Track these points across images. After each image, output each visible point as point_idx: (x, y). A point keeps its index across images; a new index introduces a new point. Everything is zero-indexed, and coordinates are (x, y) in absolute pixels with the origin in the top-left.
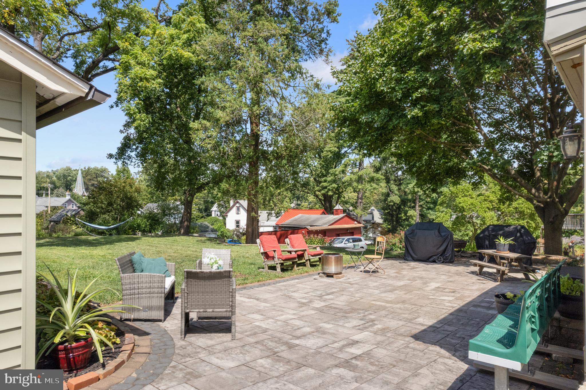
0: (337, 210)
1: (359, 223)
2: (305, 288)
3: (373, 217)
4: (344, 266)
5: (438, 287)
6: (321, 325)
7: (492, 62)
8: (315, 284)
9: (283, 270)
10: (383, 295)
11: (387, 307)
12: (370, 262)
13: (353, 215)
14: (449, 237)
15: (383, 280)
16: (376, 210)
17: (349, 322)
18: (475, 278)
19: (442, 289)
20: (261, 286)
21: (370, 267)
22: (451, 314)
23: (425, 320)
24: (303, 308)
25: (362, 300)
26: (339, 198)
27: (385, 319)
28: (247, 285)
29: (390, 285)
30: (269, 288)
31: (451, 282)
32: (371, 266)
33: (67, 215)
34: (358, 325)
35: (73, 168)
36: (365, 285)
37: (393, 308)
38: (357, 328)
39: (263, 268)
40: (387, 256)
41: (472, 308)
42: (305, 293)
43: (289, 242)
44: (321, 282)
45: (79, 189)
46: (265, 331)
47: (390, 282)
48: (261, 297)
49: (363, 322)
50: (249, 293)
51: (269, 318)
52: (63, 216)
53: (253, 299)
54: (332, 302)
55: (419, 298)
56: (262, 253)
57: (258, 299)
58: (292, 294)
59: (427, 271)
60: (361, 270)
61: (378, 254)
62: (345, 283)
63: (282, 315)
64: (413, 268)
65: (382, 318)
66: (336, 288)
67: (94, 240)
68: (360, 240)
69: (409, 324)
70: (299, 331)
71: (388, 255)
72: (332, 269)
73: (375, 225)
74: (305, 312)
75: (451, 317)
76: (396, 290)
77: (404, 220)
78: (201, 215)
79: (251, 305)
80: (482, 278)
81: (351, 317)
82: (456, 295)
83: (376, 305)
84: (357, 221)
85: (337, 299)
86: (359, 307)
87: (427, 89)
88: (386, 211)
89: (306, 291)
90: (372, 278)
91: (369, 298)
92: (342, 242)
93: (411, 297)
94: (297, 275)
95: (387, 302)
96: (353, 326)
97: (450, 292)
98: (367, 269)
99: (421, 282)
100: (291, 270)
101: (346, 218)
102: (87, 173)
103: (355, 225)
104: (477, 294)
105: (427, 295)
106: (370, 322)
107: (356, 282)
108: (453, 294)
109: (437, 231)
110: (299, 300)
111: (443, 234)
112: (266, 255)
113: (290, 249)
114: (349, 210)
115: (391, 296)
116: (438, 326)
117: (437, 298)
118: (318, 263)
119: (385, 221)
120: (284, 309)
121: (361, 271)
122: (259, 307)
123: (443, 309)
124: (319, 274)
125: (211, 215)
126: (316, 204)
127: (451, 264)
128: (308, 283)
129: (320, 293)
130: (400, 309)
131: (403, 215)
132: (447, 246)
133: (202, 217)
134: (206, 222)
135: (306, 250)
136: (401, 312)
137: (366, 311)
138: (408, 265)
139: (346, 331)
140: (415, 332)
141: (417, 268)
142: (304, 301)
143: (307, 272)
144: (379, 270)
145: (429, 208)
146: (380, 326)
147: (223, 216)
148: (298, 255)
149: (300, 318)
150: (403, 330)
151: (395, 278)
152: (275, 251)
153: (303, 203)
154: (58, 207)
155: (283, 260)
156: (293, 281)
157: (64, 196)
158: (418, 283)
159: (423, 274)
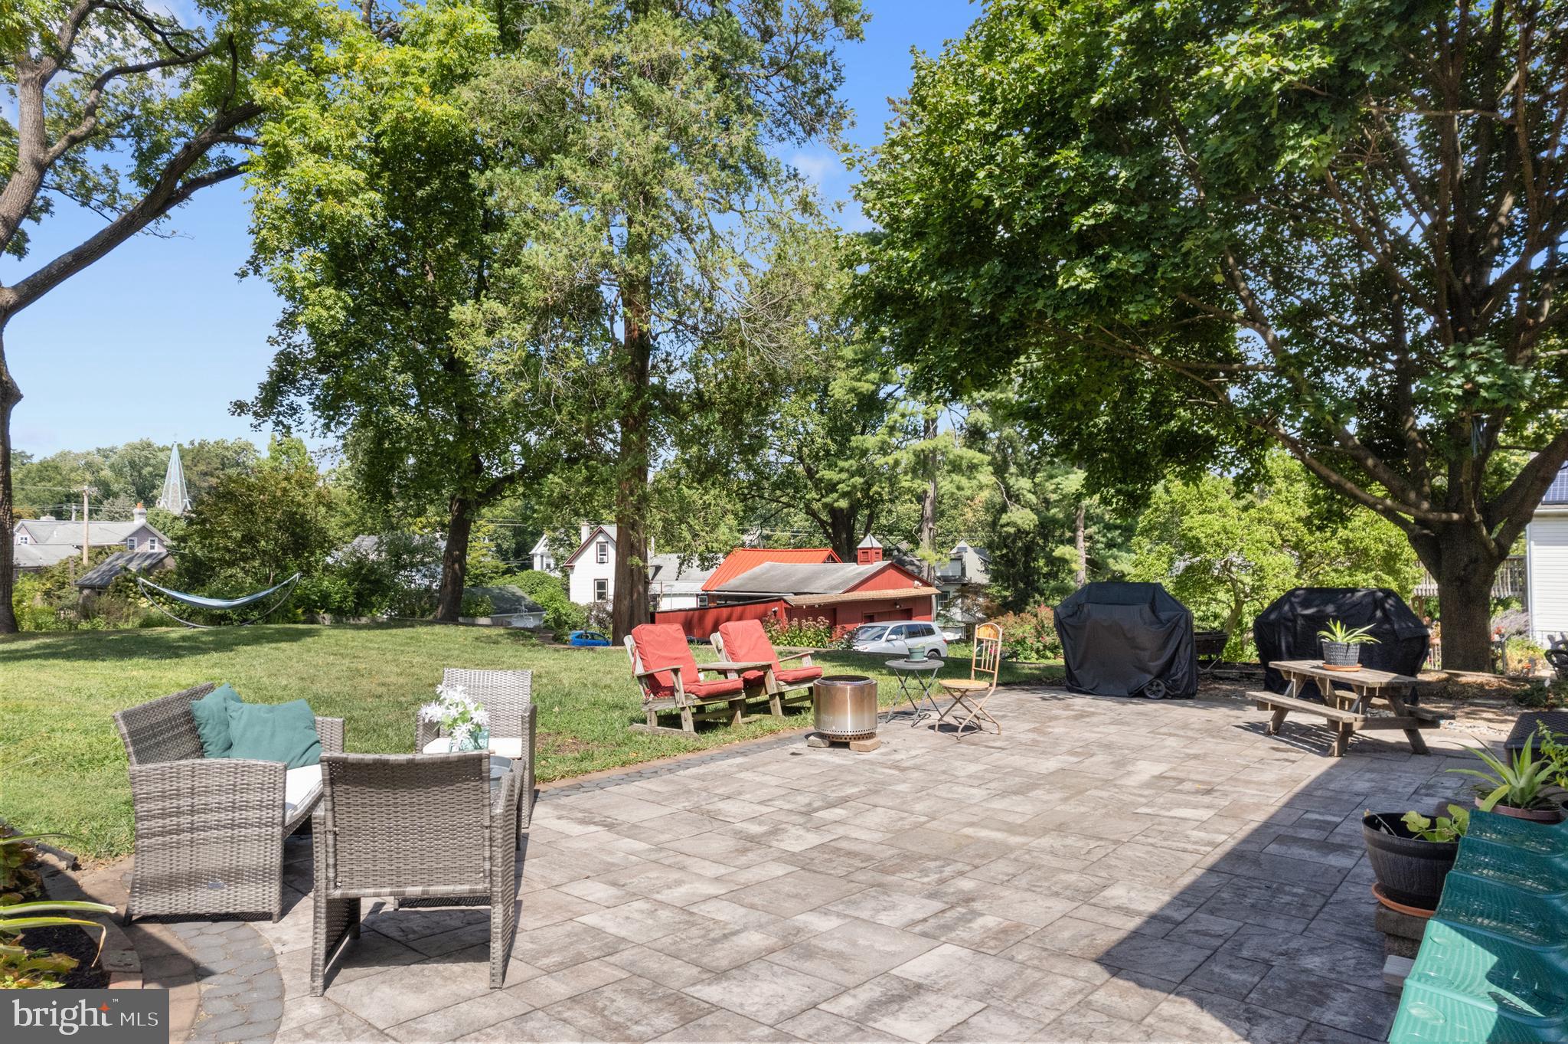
0: (866, 551)
1: (926, 584)
2: (763, 785)
3: (963, 569)
4: (881, 710)
5: (1161, 777)
6: (802, 919)
7: (1305, 116)
8: (795, 770)
9: (702, 727)
10: (997, 804)
11: (1010, 849)
12: (958, 700)
13: (912, 563)
14: (1182, 623)
15: (997, 755)
16: (970, 550)
17: (893, 907)
18: (1264, 745)
19: (1172, 783)
20: (628, 779)
21: (958, 713)
22: (1212, 870)
23: (1133, 894)
24: (751, 855)
25: (934, 824)
26: (871, 518)
27: (1006, 893)
28: (588, 777)
29: (1017, 771)
30: (653, 785)
31: (1196, 757)
32: (959, 711)
33: (126, 569)
34: (920, 916)
35: (158, 443)
36: (944, 772)
37: (1029, 852)
38: (918, 929)
39: (644, 721)
40: (1007, 678)
41: (1273, 848)
42: (761, 803)
43: (721, 644)
44: (813, 764)
45: (173, 499)
46: (612, 947)
47: (1017, 760)
48: (622, 817)
49: (936, 905)
50: (588, 805)
51: (633, 896)
52: (116, 573)
53: (595, 823)
54: (841, 831)
55: (1107, 815)
56: (640, 678)
57: (610, 827)
58: (722, 805)
59: (1122, 724)
60: (929, 722)
61: (980, 675)
62: (883, 765)
63: (679, 883)
64: (1081, 716)
65: (997, 890)
66: (855, 784)
67: (184, 638)
68: (929, 631)
69: (1085, 911)
70: (727, 945)
71: (1011, 677)
72: (846, 722)
73: (967, 589)
74: (755, 870)
75: (1214, 880)
76: (1034, 786)
77: (1046, 576)
78: (502, 566)
79: (585, 845)
80: (1283, 746)
81: (899, 887)
82: (1216, 801)
83: (978, 840)
84: (921, 580)
85: (858, 821)
86: (924, 849)
87: (1115, 202)
88: (998, 553)
89: (764, 793)
90: (964, 748)
91: (956, 817)
92: (880, 637)
93: (1083, 809)
94: (743, 743)
95: (1011, 828)
96: (905, 920)
97: (1197, 792)
98: (949, 719)
99: (1110, 759)
100: (726, 725)
101: (892, 572)
102: (194, 457)
103: (916, 590)
104: (1278, 798)
105: (1132, 803)
106: (958, 904)
107: (917, 761)
108: (1207, 799)
109: (1146, 608)
110: (739, 826)
111: (1164, 616)
112: (652, 683)
113: (725, 664)
114: (898, 550)
115: (1021, 809)
116: (1178, 916)
117: (1163, 813)
118: (807, 704)
119: (994, 579)
120: (688, 861)
121: (932, 727)
122: (611, 853)
123: (1185, 851)
124: (807, 737)
125: (531, 566)
126: (811, 535)
127: (1190, 702)
128: (774, 767)
129: (807, 800)
130: (1053, 853)
131: (1042, 562)
132: (1177, 649)
133: (508, 571)
134: (514, 586)
135: (769, 667)
136: (1055, 863)
137: (948, 861)
138: (1068, 707)
139: (882, 943)
140: (1107, 939)
141: (1093, 714)
142: (755, 829)
143: (772, 732)
144: (984, 724)
145: (1111, 545)
146: (990, 921)
147: (563, 570)
148: (746, 681)
149: (734, 896)
150: (1067, 934)
151: (1031, 747)
152: (676, 671)
153: (778, 533)
154: (109, 547)
155: (702, 699)
156: (730, 761)
157: (128, 517)
158: (1099, 763)
159: (1112, 733)
